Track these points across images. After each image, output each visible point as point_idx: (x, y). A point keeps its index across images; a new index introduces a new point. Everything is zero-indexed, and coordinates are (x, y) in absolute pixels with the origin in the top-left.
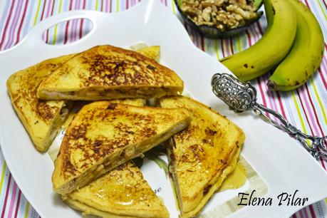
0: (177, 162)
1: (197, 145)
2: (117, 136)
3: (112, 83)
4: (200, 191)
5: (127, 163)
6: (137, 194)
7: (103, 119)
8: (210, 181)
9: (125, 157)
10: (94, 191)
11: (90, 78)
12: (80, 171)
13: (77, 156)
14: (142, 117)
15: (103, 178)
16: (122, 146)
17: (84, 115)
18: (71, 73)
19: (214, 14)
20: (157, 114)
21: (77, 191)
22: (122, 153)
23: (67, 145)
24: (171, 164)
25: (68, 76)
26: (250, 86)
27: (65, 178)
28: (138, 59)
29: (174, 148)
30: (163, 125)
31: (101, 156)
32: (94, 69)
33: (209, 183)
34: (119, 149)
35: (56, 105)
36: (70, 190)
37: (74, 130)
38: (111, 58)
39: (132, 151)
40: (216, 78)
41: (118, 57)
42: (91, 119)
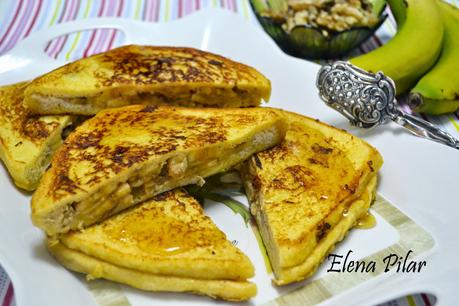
0: (265, 189)
1: (299, 167)
2: (155, 140)
3: (151, 82)
4: (311, 231)
5: (173, 191)
6: (192, 235)
7: (133, 123)
8: (327, 216)
9: (170, 178)
11: (113, 77)
13: (81, 170)
14: (200, 121)
15: (129, 213)
16: (164, 152)
17: (100, 119)
18: (82, 72)
19: (312, 16)
20: (225, 115)
21: (78, 231)
22: (165, 165)
23: (65, 156)
24: (254, 200)
25: (78, 75)
26: (383, 77)
27: (56, 198)
28: (195, 54)
29: (258, 169)
30: (237, 129)
31: (125, 165)
32: (122, 67)
33: (327, 221)
34: (158, 157)
35: (56, 120)
36: (64, 226)
37: (80, 138)
38: (150, 56)
39: (183, 166)
40: (325, 70)
41: (162, 55)
42: (112, 123)
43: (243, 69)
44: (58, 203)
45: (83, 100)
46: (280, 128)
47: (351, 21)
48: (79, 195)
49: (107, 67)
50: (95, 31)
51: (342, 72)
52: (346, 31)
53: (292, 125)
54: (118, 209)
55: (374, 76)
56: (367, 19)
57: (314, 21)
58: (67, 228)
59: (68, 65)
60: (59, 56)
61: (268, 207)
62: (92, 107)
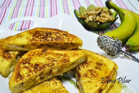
0: (82, 77)
1: (92, 70)
3: (44, 41)
4: (97, 91)
5: (53, 78)
7: (40, 55)
8: (101, 87)
9: (52, 74)
10: (33, 92)
11: (33, 39)
12: (26, 79)
13: (24, 72)
14: (61, 55)
15: (39, 85)
16: (51, 66)
17: (29, 54)
18: (23, 37)
19: (94, 18)
20: (69, 53)
21: (23, 91)
22: (51, 70)
23: (19, 67)
24: (78, 80)
25: (21, 38)
26: (118, 40)
27: (17, 81)
28: (59, 31)
29: (79, 70)
30: (73, 58)
31: (38, 70)
32: (35, 36)
33: (101, 88)
34: (49, 67)
35: (14, 53)
36: (19, 90)
37: (23, 60)
38: (44, 32)
39: (56, 70)
40: (99, 38)
41: (48, 31)
42: (33, 56)
43: (74, 37)
44: (18, 83)
45: (23, 46)
46: (86, 57)
47: (107, 19)
48: (24, 80)
49: (30, 35)
50: (23, 21)
51: (105, 38)
52: (105, 23)
53: (89, 55)
54: (36, 84)
55: (115, 40)
56: (111, 18)
57: (95, 19)
58: (20, 91)
59: (18, 34)
60: (13, 29)
61: (83, 83)
62: (26, 48)
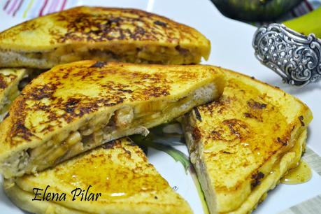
0: (204, 140)
1: (236, 120)
2: (104, 93)
3: (101, 40)
4: (246, 179)
5: (120, 140)
6: (136, 181)
7: (84, 77)
8: (261, 166)
9: (117, 128)
10: (61, 177)
11: (67, 35)
12: (40, 137)
13: (35, 119)
14: (145, 76)
15: (79, 159)
16: (113, 104)
17: (54, 74)
18: (38, 30)
20: (169, 72)
21: (32, 174)
22: (113, 117)
23: (22, 106)
24: (194, 150)
25: (34, 32)
26: (314, 39)
27: (12, 144)
28: (142, 15)
29: (198, 121)
30: (179, 85)
31: (77, 115)
32: (75, 26)
33: (260, 170)
34: (107, 108)
35: (13, 73)
36: (19, 170)
37: (36, 89)
38: (100, 16)
39: (129, 117)
40: (261, 32)
41: (112, 15)
42: (65, 77)
43: (186, 29)
44: (14, 149)
45: (39, 55)
46: (219, 84)
48: (34, 142)
49: (61, 25)
51: (277, 34)
53: (230, 81)
54: (69, 155)
55: (306, 38)
58: (23, 172)
59: (26, 22)
61: (207, 156)
62: (47, 61)
